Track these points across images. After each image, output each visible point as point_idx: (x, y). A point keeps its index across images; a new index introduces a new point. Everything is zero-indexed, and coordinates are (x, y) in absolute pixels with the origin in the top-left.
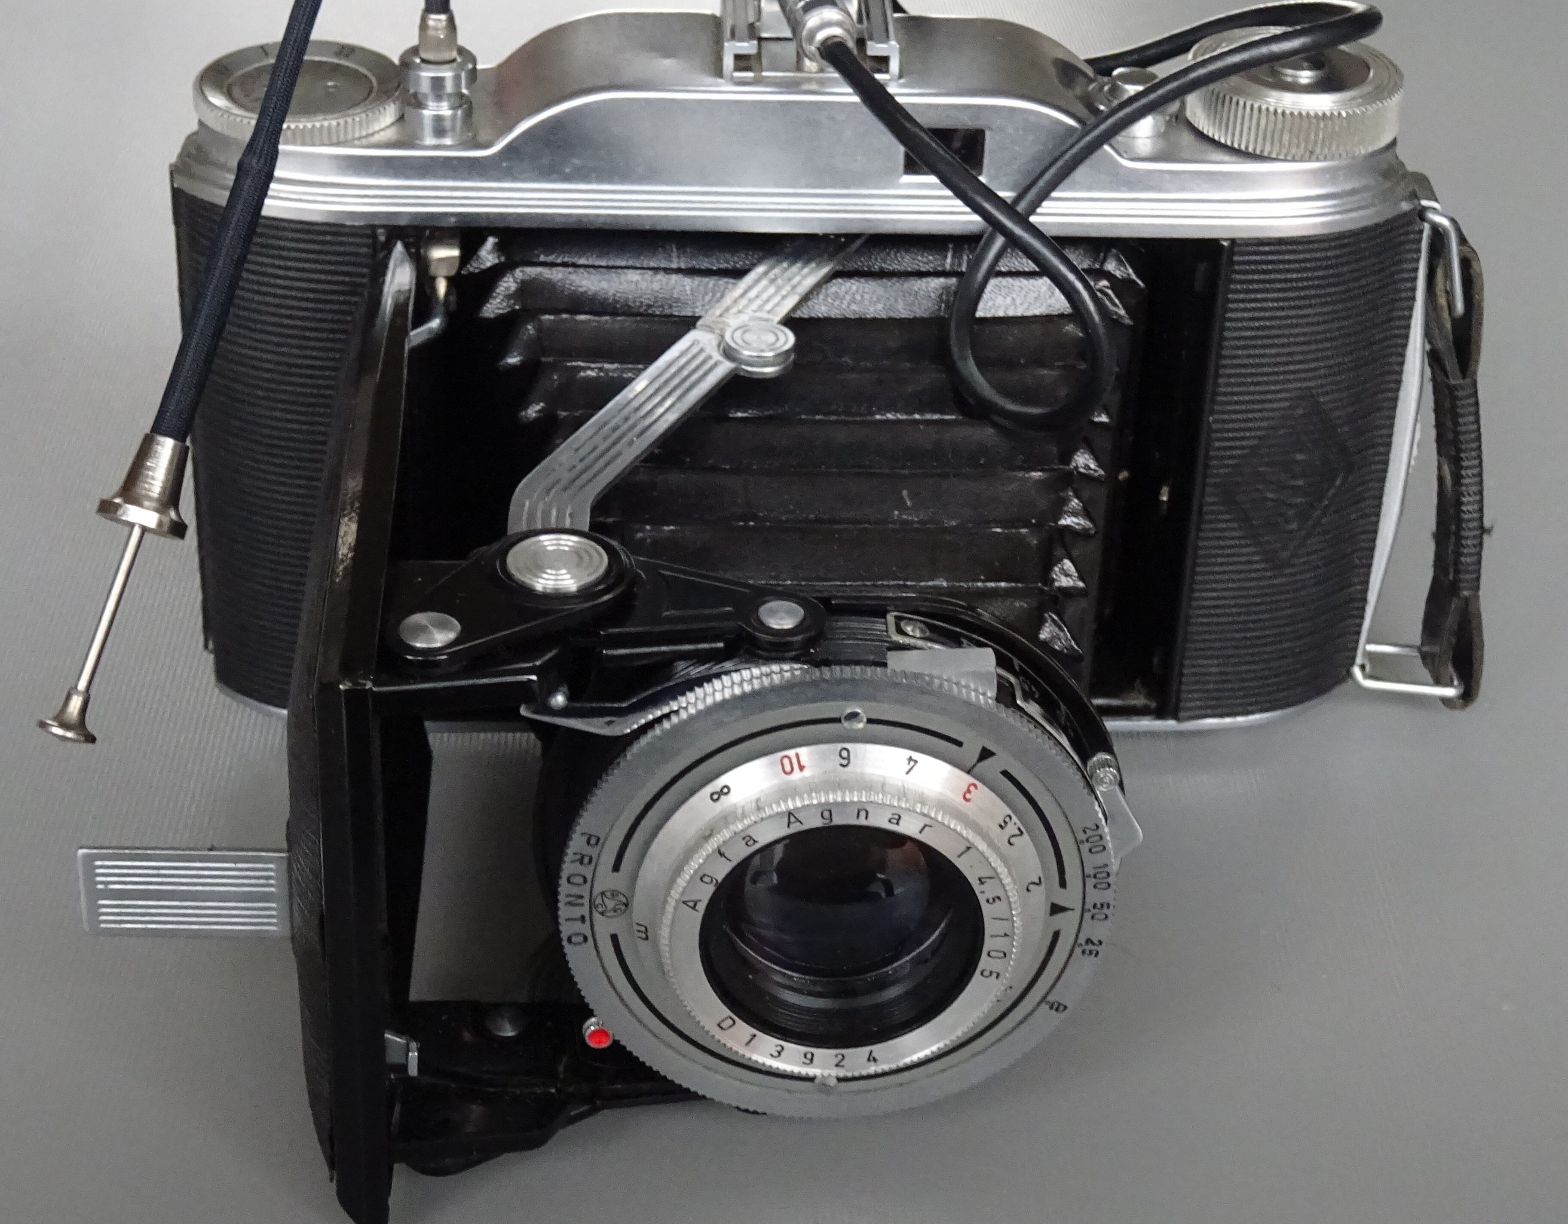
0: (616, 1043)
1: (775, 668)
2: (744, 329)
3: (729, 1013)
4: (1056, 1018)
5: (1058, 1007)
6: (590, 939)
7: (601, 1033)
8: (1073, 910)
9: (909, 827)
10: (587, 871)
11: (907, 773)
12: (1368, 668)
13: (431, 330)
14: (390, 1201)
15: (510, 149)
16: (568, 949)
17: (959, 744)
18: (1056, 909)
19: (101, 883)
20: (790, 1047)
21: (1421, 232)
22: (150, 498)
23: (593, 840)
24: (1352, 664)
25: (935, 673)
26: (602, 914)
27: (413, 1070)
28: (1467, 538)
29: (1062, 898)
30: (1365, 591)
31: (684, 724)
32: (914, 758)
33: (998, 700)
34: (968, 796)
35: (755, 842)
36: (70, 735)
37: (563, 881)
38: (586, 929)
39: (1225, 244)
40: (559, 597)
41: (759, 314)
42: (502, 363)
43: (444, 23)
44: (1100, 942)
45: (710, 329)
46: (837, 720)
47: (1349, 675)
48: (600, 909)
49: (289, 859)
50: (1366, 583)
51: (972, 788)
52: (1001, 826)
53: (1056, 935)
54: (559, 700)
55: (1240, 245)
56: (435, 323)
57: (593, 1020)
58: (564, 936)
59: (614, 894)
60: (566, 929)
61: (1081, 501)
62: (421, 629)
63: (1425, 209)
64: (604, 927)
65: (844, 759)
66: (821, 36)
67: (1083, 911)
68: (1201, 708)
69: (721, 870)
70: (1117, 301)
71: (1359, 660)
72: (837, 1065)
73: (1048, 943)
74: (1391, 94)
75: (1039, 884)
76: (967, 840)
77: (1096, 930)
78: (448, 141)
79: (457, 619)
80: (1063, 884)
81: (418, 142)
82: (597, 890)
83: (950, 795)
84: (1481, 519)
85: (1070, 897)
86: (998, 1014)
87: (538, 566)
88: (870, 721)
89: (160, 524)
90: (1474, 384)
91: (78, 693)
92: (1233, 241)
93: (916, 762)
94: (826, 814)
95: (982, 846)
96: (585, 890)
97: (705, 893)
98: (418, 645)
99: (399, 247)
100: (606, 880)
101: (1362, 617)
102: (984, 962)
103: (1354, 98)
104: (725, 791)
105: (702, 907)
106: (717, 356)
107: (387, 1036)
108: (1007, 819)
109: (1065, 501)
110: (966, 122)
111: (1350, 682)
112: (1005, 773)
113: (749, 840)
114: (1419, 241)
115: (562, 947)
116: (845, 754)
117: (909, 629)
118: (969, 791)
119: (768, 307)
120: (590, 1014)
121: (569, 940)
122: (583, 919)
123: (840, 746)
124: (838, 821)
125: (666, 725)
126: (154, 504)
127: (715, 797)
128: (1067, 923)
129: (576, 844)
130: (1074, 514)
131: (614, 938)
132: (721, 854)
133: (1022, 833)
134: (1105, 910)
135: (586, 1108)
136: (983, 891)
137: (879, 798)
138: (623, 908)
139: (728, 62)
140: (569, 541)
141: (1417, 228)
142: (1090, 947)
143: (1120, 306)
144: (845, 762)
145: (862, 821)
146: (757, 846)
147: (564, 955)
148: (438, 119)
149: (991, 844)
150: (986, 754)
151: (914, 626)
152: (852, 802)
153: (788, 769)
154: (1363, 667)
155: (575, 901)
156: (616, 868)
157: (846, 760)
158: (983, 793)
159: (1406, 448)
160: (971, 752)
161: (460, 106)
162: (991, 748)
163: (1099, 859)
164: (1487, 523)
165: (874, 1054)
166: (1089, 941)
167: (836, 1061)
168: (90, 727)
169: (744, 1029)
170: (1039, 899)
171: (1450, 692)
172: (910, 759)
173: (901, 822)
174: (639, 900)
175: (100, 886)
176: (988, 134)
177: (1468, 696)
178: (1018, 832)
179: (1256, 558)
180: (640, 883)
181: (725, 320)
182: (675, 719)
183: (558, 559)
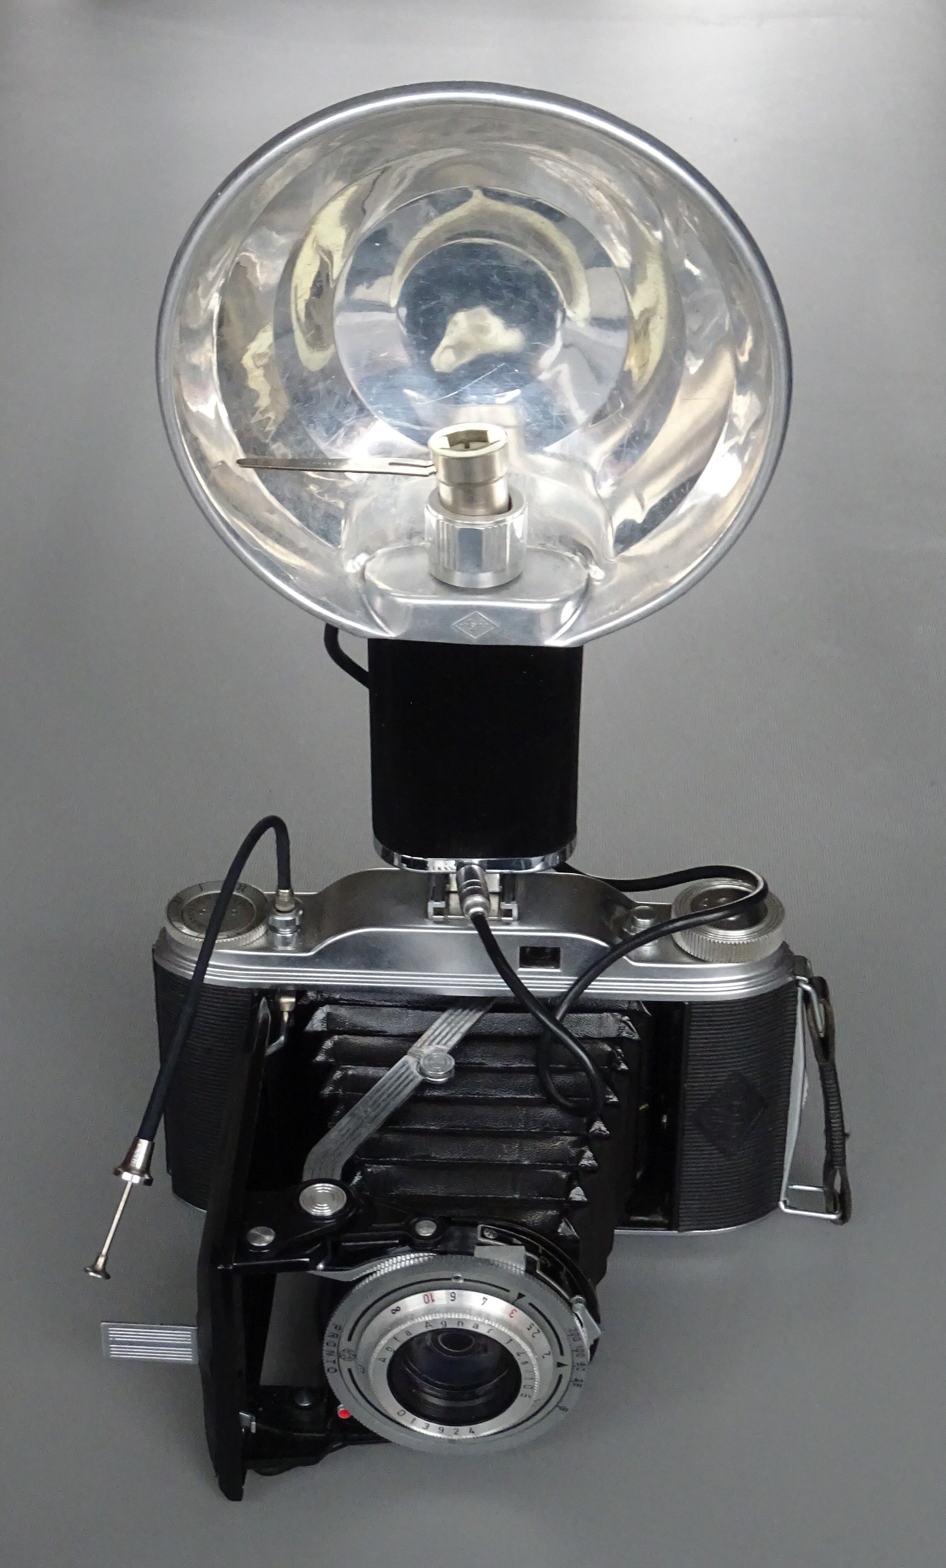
0: (352, 1417)
1: (421, 1254)
2: (429, 1058)
3: (402, 1408)
4: (562, 1415)
5: (564, 1409)
6: (338, 1371)
7: (345, 1412)
8: (568, 1365)
9: (482, 1330)
10: (336, 1341)
11: (483, 1304)
12: (788, 1202)
13: (280, 1043)
14: (244, 1487)
15: (320, 953)
16: (329, 1375)
17: (508, 1291)
18: (560, 1365)
19: (111, 1337)
20: (432, 1424)
21: (797, 992)
22: (135, 1169)
23: (339, 1328)
24: (779, 1200)
25: (496, 1259)
26: (343, 1359)
27: (253, 1430)
28: (835, 1140)
29: (561, 1360)
30: (783, 1164)
31: (377, 1279)
32: (486, 1297)
33: (527, 1271)
34: (512, 1315)
35: (411, 1334)
36: (99, 1276)
37: (325, 1345)
38: (336, 1366)
39: (686, 1003)
40: (323, 1218)
41: (439, 1046)
42: (314, 1061)
43: (288, 894)
44: (582, 1381)
45: (414, 1055)
46: (449, 1279)
47: (778, 1206)
48: (343, 1357)
49: (198, 1330)
50: (782, 1160)
51: (514, 1312)
52: (529, 1329)
53: (560, 1377)
54: (321, 1266)
55: (694, 1005)
56: (282, 1038)
57: (341, 1405)
58: (326, 1369)
59: (349, 1351)
60: (327, 1365)
61: (592, 1152)
62: (256, 1238)
63: (798, 981)
64: (345, 1365)
66: (472, 911)
67: (573, 1366)
68: (690, 1225)
69: (396, 1346)
70: (633, 1028)
71: (783, 1198)
72: (455, 1434)
73: (556, 1381)
74: (775, 928)
75: (549, 1354)
76: (510, 1337)
77: (581, 1375)
78: (289, 948)
79: (273, 1229)
80: (562, 1353)
81: (274, 948)
82: (341, 1349)
83: (504, 1315)
84: (843, 1130)
85: (567, 1359)
86: (533, 1412)
87: (314, 1202)
88: (465, 1280)
89: (140, 1181)
90: (834, 1065)
91: (102, 1256)
92: (690, 1002)
93: (486, 1299)
94: (444, 1323)
95: (517, 1339)
96: (335, 1350)
97: (389, 1355)
98: (256, 1244)
99: (264, 1000)
100: (344, 1344)
101: (782, 1177)
102: (522, 1390)
103: (754, 933)
104: (398, 1309)
105: (387, 1361)
106: (416, 1072)
107: (241, 1413)
108: (531, 1326)
109: (584, 1152)
110: (551, 945)
111: (778, 1209)
112: (531, 1304)
113: (408, 1333)
114: (796, 996)
115: (325, 1374)
116: (453, 1295)
117: (486, 1234)
118: (512, 1313)
119: (444, 1041)
120: (340, 1403)
121: (328, 1370)
122: (334, 1362)
123: (451, 1291)
124: (449, 1326)
125: (371, 1278)
126: (138, 1173)
127: (394, 1311)
128: (566, 1371)
129: (330, 1329)
130: (589, 1159)
131: (350, 1370)
132: (395, 1338)
133: (540, 1333)
134: (583, 1367)
135: (341, 1444)
136: (519, 1360)
137: (468, 1317)
138: (354, 1357)
139: (430, 910)
140: (328, 1187)
141: (794, 990)
142: (576, 1383)
143: (635, 1030)
144: (453, 1299)
145: (460, 1327)
146: (412, 1336)
147: (326, 1377)
148: (285, 938)
149: (523, 1338)
150: (521, 1296)
151: (491, 1233)
152: (455, 1319)
153: (427, 1301)
154: (785, 1202)
155: (331, 1353)
156: (350, 1339)
157: (454, 1298)
158: (520, 1314)
159: (799, 1095)
160: (514, 1295)
161: (296, 931)
162: (523, 1292)
163: (577, 1344)
164: (847, 1131)
165: (473, 1430)
166: (576, 1380)
167: (455, 1432)
168: (108, 1270)
169: (409, 1416)
170: (550, 1361)
171: (833, 1217)
172: (484, 1298)
173: (479, 1328)
174: (360, 1355)
175: (111, 1339)
176: (562, 950)
177: (844, 1219)
178: (537, 1331)
179: (716, 1152)
180: (360, 1347)
181: (422, 1050)
182: (374, 1275)
183: (323, 1199)
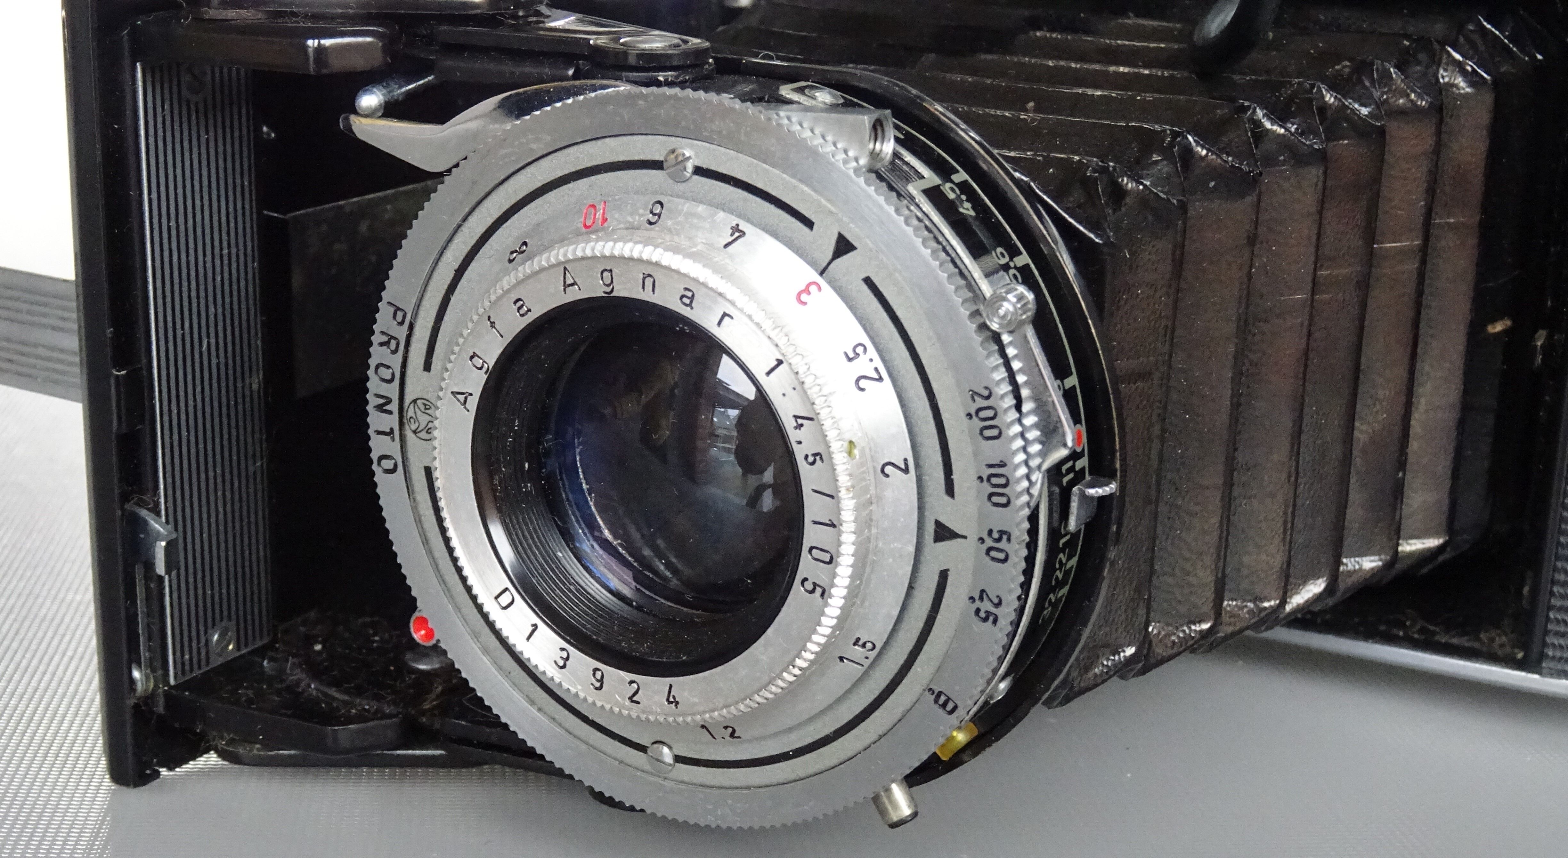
6: (401, 469)
8: (965, 537)
9: (705, 313)
10: (395, 362)
11: (727, 247)
17: (809, 224)
20: (578, 658)
23: (399, 316)
26: (414, 433)
29: (950, 514)
32: (740, 228)
34: (804, 297)
35: (528, 309)
37: (372, 373)
38: (396, 452)
48: (413, 425)
51: (813, 288)
52: (848, 358)
53: (945, 578)
58: (374, 458)
59: (427, 405)
60: (375, 447)
64: (416, 453)
65: (655, 215)
69: (493, 351)
75: (904, 471)
80: (950, 489)
82: (409, 395)
85: (961, 515)
88: (698, 171)
93: (743, 234)
94: (607, 277)
97: (476, 383)
102: (805, 567)
104: (523, 248)
108: (860, 350)
112: (869, 283)
113: (521, 305)
116: (657, 209)
117: (816, 94)
118: (807, 291)
121: (380, 464)
122: (393, 435)
123: (655, 198)
124: (619, 290)
127: (513, 257)
128: (958, 561)
129: (384, 319)
131: (428, 473)
132: (491, 323)
133: (880, 379)
134: (1003, 545)
136: (800, 441)
144: (654, 219)
145: (648, 296)
150: (843, 246)
152: (637, 261)
153: (590, 221)
155: (385, 405)
157: (656, 217)
160: (824, 240)
170: (906, 496)
172: (736, 229)
173: (693, 304)
178: (874, 375)
